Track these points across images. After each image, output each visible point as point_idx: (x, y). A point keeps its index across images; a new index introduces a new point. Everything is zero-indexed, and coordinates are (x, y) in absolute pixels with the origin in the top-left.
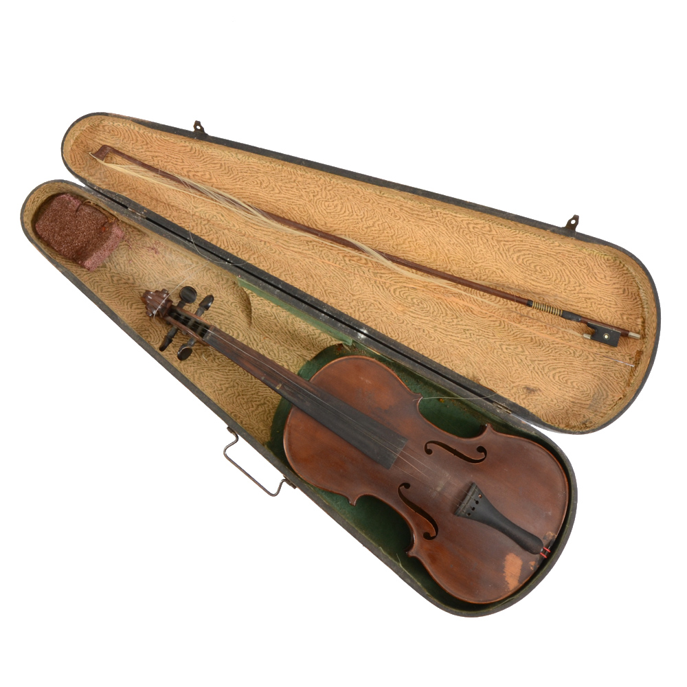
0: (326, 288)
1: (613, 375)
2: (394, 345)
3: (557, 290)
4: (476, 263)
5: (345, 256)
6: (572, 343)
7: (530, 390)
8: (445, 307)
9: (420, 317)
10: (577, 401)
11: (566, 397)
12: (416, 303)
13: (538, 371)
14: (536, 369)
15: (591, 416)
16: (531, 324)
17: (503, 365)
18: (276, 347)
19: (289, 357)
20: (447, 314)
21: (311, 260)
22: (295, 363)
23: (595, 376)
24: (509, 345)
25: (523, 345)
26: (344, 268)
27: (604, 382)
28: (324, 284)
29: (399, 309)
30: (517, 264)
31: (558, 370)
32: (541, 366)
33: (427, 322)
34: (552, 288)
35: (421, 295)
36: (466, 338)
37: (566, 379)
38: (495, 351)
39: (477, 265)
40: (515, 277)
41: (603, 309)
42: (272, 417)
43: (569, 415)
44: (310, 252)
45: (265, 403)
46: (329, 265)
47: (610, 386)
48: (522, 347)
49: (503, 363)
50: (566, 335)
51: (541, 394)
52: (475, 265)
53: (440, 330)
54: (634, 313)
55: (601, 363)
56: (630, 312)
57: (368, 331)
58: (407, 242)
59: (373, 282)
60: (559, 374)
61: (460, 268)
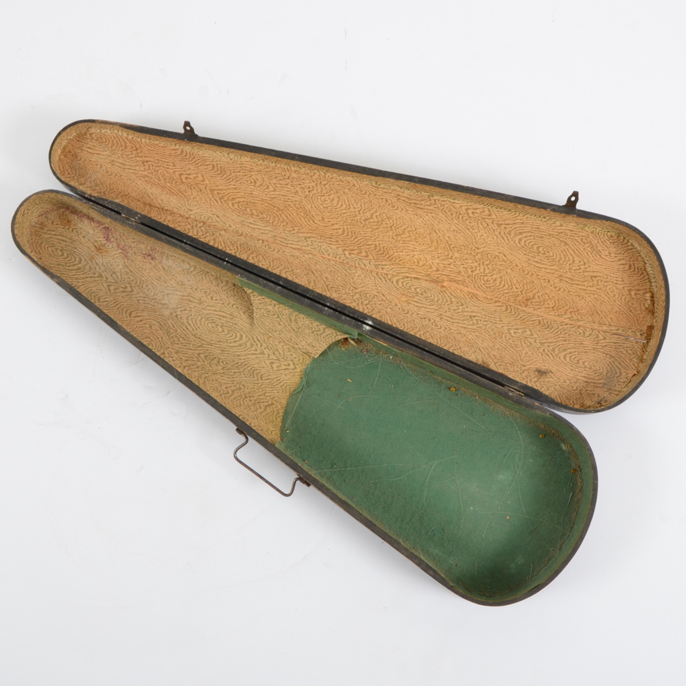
0: (327, 283)
1: (625, 352)
2: (400, 334)
3: (561, 270)
4: (478, 249)
5: (345, 250)
6: (581, 323)
7: (541, 373)
8: (449, 295)
9: (424, 306)
10: (590, 381)
11: (579, 377)
12: (420, 293)
13: (548, 353)
14: (546, 351)
15: (605, 395)
16: (538, 307)
17: (512, 349)
18: (280, 347)
19: (294, 355)
20: (452, 302)
21: (311, 256)
22: (301, 361)
23: (607, 354)
24: (517, 329)
25: (531, 328)
26: (345, 262)
27: (616, 360)
28: (325, 279)
29: (403, 299)
30: (520, 246)
31: (569, 351)
32: (551, 348)
33: (432, 311)
34: (557, 268)
35: (424, 284)
36: (473, 324)
37: (577, 359)
38: (504, 336)
39: (479, 251)
40: (518, 260)
41: (609, 286)
42: (281, 418)
43: (583, 396)
44: (309, 248)
45: (273, 404)
46: (329, 260)
47: (623, 364)
48: (530, 330)
49: (512, 347)
50: (574, 315)
51: (553, 375)
52: (477, 251)
53: (446, 318)
54: (642, 288)
55: (612, 341)
56: (637, 287)
57: (373, 322)
58: (406, 232)
59: (374, 274)
60: (570, 355)
61: (462, 255)
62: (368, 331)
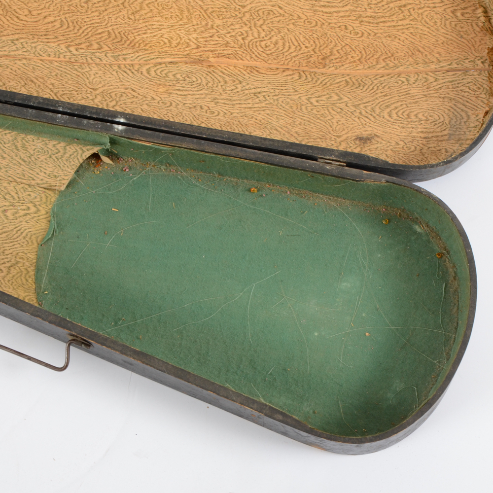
0: (55, 91)
1: (467, 90)
2: (165, 126)
3: (359, 9)
4: (244, 7)
5: (70, 46)
6: (401, 69)
7: (363, 140)
8: (221, 74)
9: (191, 93)
10: (430, 135)
11: (415, 134)
12: (181, 78)
13: (367, 115)
14: (364, 113)
15: (455, 148)
16: (340, 64)
17: (318, 121)
18: (12, 188)
19: (33, 195)
20: (226, 82)
21: (25, 61)
22: (44, 200)
23: (443, 98)
24: (319, 97)
25: (337, 92)
26: (72, 60)
27: (458, 102)
28: (51, 87)
29: (160, 90)
31: (393, 106)
32: (369, 108)
33: (203, 96)
34: (352, 8)
35: (184, 68)
36: (260, 102)
37: (407, 113)
38: (303, 108)
39: (246, 9)
40: (299, 10)
41: (426, 13)
42: (33, 277)
43: (426, 155)
44: (20, 52)
45: (17, 263)
46: (51, 62)
47: (468, 104)
48: (337, 94)
49: (319, 118)
50: (389, 62)
51: (379, 140)
52: (243, 10)
53: (223, 101)
54: (469, 4)
55: (447, 80)
56: (463, 5)
57: (126, 118)
58: (144, 5)
59: (116, 68)
60: (397, 110)
61: (225, 20)
62: (122, 131)
